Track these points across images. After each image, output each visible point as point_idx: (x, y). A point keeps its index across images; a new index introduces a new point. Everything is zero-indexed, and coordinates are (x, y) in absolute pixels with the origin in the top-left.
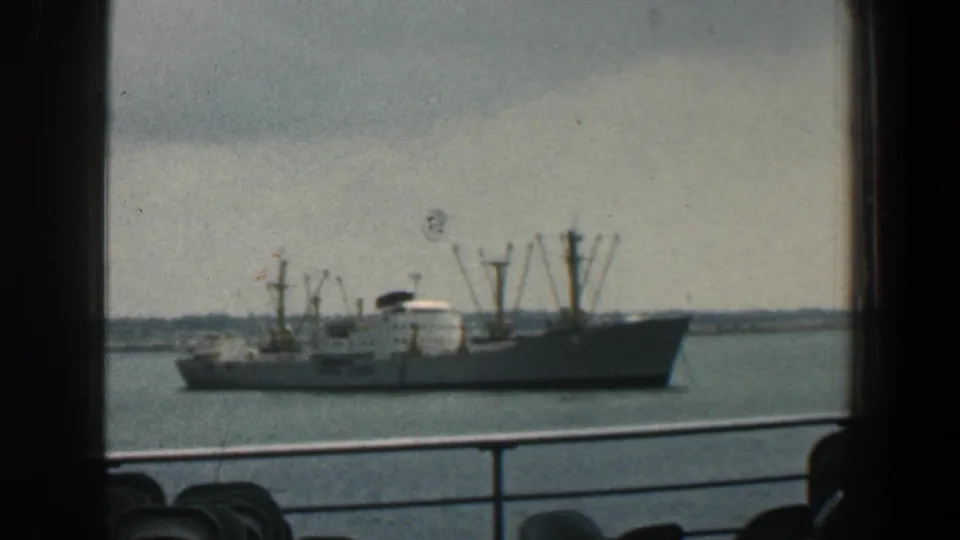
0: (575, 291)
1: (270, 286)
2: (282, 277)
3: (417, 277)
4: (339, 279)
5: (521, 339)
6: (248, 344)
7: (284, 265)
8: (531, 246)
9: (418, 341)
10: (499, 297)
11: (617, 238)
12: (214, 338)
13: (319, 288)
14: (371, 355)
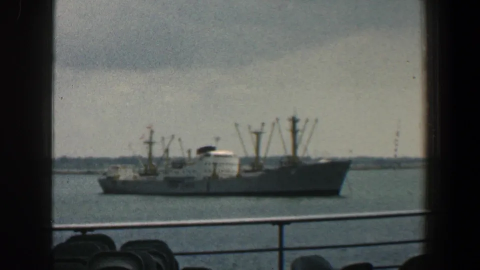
0: (295, 147)
1: (146, 143)
2: (151, 138)
3: (218, 139)
4: (180, 140)
5: (268, 171)
6: (134, 172)
7: (152, 132)
8: (274, 124)
9: (217, 171)
10: (258, 149)
11: (317, 121)
12: (118, 168)
13: (169, 145)
14: (193, 178)
